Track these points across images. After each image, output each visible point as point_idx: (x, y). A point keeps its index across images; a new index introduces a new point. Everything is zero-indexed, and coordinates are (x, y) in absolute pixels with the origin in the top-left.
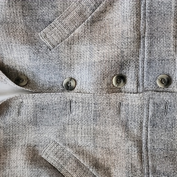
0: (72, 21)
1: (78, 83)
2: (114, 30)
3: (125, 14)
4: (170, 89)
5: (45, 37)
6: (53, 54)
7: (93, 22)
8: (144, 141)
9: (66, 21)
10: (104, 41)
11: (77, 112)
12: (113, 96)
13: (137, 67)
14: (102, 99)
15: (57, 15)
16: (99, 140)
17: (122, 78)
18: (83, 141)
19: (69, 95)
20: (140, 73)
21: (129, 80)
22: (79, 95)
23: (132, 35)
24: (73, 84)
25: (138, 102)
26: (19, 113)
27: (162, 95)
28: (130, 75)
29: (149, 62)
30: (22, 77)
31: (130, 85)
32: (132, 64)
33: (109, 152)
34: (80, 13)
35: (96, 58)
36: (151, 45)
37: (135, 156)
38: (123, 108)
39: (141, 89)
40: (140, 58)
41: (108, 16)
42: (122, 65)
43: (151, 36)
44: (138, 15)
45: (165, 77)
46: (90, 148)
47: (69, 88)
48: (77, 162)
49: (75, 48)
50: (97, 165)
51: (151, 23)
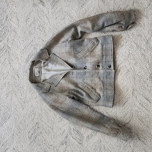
0: (86, 52)
1: (87, 67)
2: (97, 54)
3: (99, 50)
4: (111, 68)
5: (79, 55)
6: (81, 60)
7: (91, 52)
8: (104, 82)
9: (84, 52)
10: (94, 56)
11: (87, 75)
12: (97, 71)
13: (102, 63)
14: (94, 71)
15: (82, 50)
16: (93, 82)
17: (99, 66)
18: (89, 82)
19: (85, 70)
20: (103, 64)
21: (100, 66)
22: (88, 70)
23: (101, 55)
24: (86, 67)
25: (103, 72)
26: (73, 74)
27: (108, 70)
28: (101, 65)
29: (105, 62)
30: (73, 66)
31: (101, 68)
32: (101, 62)
33: (96, 85)
34: (88, 50)
35: (92, 61)
36: (106, 57)
37: (102, 85)
38: (99, 74)
39: (103, 69)
40: (103, 61)
41: (95, 50)
42: (98, 63)
43: (106, 55)
44: (102, 50)
45: (109, 65)
46: (91, 84)
47: (85, 68)
48: (87, 87)
49: (87, 58)
50: (92, 88)
51: (106, 52)
